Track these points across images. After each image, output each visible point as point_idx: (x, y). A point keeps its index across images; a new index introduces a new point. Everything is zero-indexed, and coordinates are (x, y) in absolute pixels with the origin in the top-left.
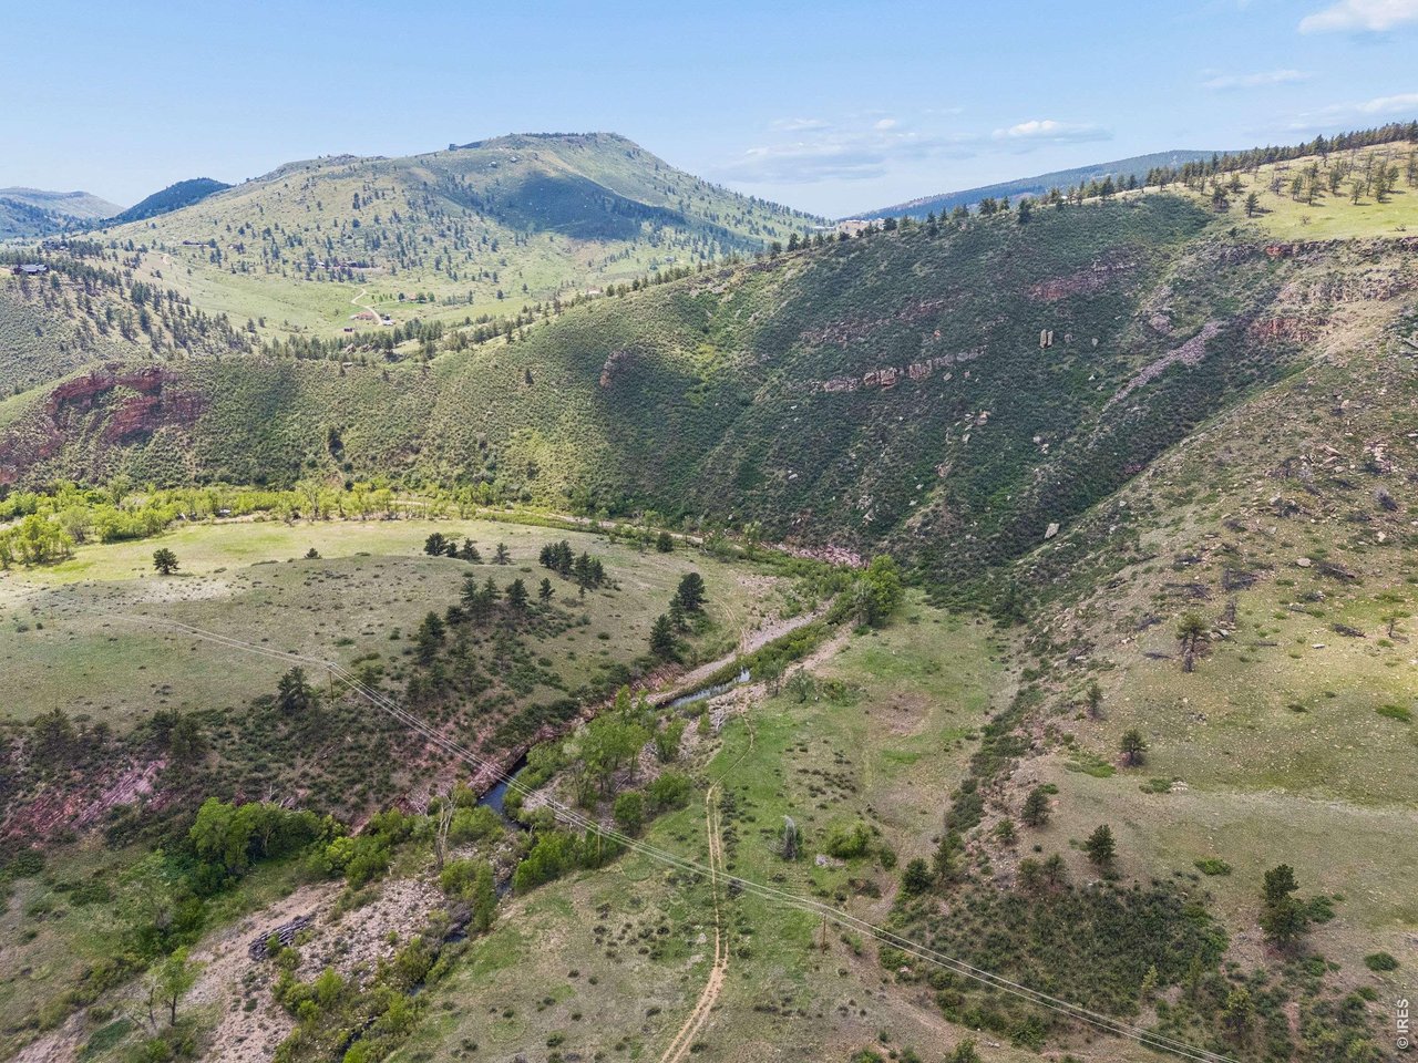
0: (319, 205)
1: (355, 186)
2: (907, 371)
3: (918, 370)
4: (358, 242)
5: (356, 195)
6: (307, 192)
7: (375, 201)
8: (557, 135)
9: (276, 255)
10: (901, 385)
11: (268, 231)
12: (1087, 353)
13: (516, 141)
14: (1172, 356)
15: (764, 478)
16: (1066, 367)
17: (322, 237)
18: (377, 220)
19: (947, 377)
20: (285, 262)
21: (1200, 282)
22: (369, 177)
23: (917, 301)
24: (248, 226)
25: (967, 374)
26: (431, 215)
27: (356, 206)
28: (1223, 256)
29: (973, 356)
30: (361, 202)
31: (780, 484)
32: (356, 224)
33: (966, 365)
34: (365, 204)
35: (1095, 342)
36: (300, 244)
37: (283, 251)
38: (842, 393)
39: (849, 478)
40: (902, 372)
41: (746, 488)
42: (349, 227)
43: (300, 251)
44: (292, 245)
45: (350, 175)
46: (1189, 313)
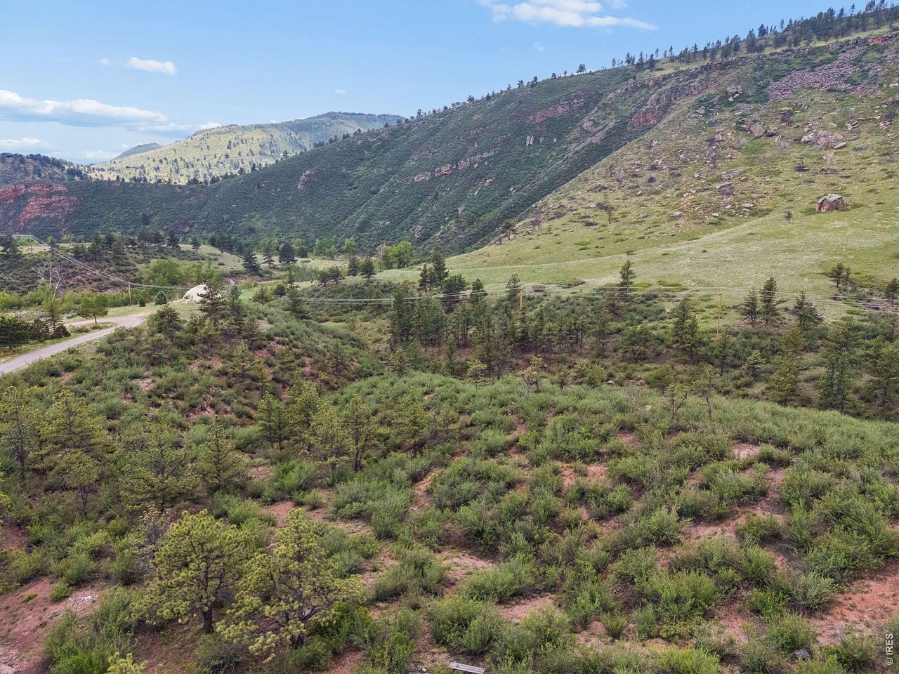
0: (208, 147)
1: (231, 137)
2: (457, 166)
3: (463, 164)
4: (226, 166)
5: (230, 142)
6: (203, 141)
7: (241, 145)
8: (360, 114)
9: (177, 172)
10: (454, 173)
11: (176, 161)
12: (549, 146)
13: (332, 116)
14: (589, 140)
15: (373, 226)
16: (537, 154)
17: (206, 163)
18: (239, 154)
19: (476, 165)
20: (182, 175)
21: (613, 103)
22: (240, 133)
23: (469, 131)
24: (165, 159)
25: (486, 163)
26: (273, 152)
27: (229, 147)
28: (627, 89)
29: (491, 154)
30: (232, 145)
31: (380, 228)
32: (227, 156)
33: (485, 159)
34: (234, 146)
35: (555, 140)
36: (193, 167)
37: (181, 171)
38: (423, 181)
39: (414, 221)
40: (454, 167)
41: (363, 231)
42: (223, 158)
43: (192, 170)
44: (188, 167)
45: (229, 132)
46: (604, 119)
